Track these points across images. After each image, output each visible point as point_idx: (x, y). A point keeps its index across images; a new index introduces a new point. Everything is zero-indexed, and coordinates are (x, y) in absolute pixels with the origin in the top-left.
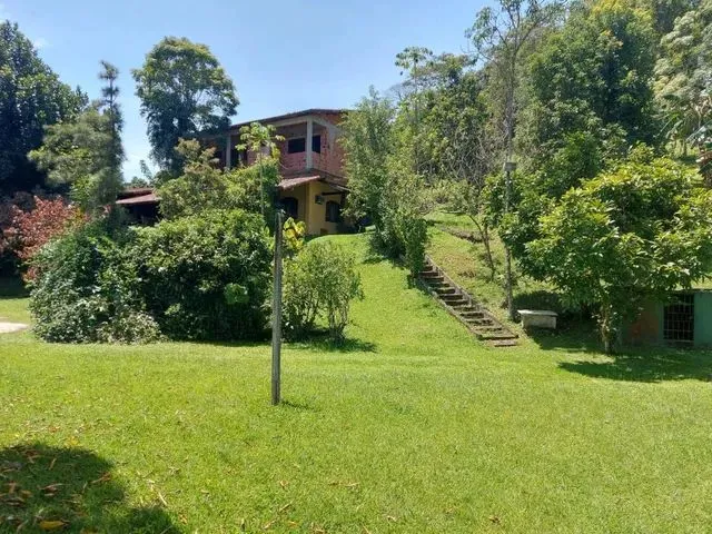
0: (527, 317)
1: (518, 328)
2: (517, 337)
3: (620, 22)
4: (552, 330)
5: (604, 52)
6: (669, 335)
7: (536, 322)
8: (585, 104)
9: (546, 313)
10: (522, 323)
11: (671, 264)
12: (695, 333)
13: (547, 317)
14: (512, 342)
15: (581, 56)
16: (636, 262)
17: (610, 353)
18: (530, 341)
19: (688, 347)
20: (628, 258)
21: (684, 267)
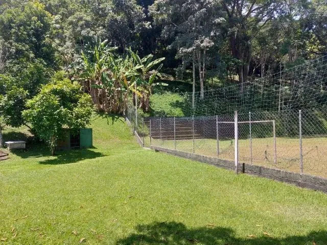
0: (11, 144)
1: (7, 150)
2: (8, 155)
3: (41, 15)
4: (24, 149)
5: (34, 26)
6: (72, 145)
7: (16, 146)
8: (27, 47)
9: (20, 142)
10: (8, 148)
11: (80, 120)
12: (81, 144)
13: (21, 144)
14: (6, 157)
15: (23, 24)
16: (69, 119)
17: (54, 155)
18: (15, 156)
19: (78, 148)
20: (65, 118)
21: (84, 121)
